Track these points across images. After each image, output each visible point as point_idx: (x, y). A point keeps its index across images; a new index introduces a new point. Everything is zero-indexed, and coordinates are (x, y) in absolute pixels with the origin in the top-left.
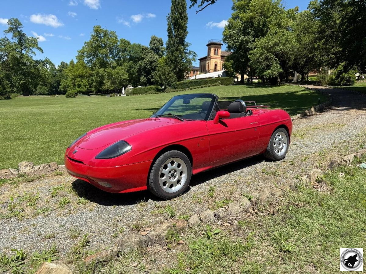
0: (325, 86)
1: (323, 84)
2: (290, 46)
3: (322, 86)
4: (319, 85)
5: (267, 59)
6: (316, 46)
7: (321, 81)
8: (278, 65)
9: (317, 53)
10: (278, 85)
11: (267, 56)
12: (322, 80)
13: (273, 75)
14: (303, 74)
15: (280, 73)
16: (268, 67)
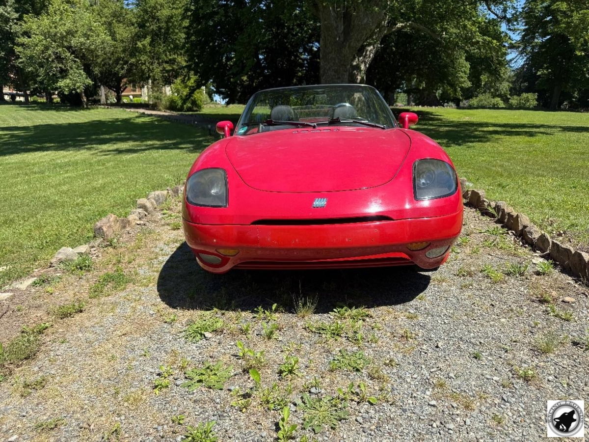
0: (165, 111)
1: (161, 108)
2: (99, 41)
3: (160, 110)
4: (154, 110)
5: (59, 58)
6: (141, 46)
7: (156, 103)
8: (82, 72)
9: (144, 58)
10: (84, 107)
11: (57, 53)
12: (157, 101)
13: (75, 89)
14: (119, 91)
15: (88, 85)
16: (64, 73)
